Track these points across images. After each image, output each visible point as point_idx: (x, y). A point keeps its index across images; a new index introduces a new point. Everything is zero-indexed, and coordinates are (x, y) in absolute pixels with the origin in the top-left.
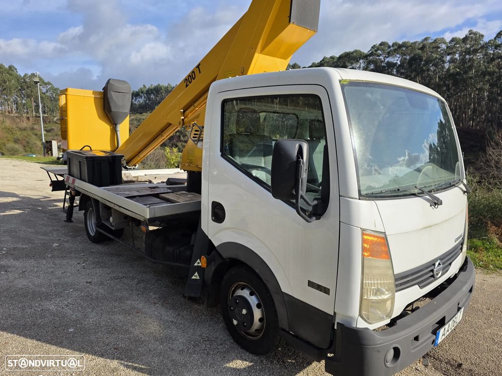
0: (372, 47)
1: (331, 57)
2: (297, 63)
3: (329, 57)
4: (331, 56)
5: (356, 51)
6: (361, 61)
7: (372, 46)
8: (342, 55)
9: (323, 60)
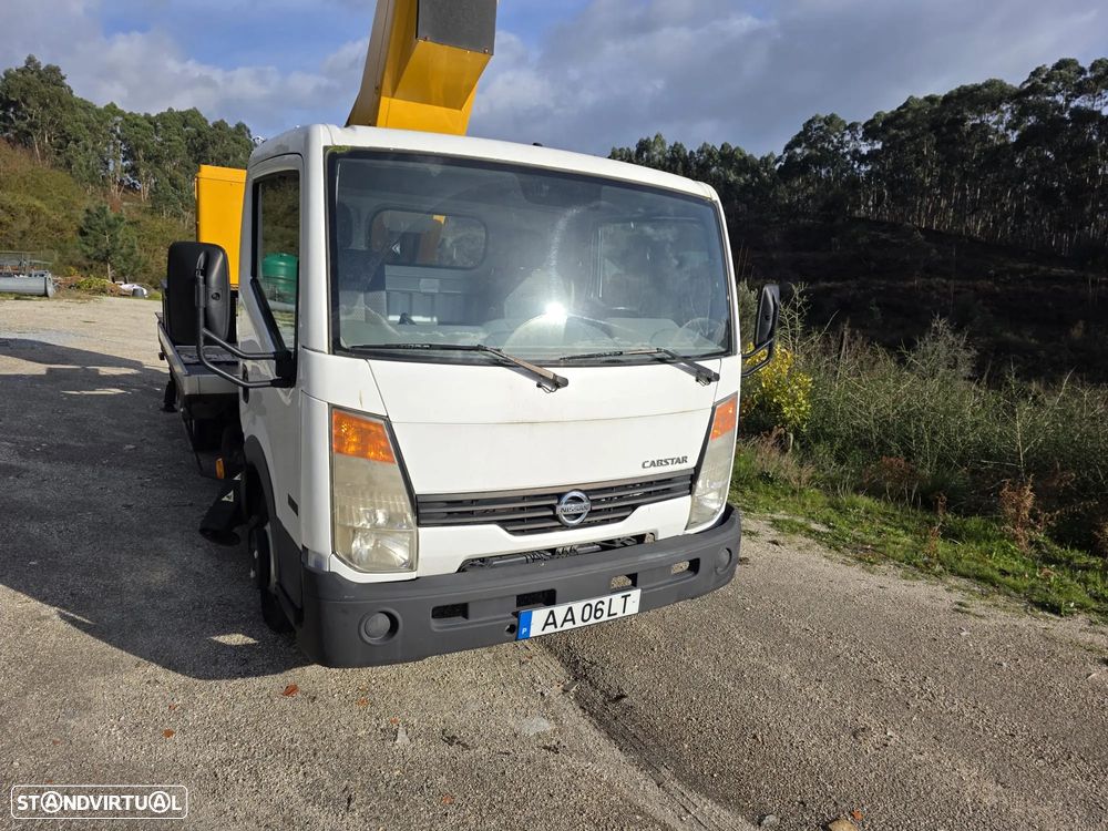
0: (1033, 74)
1: (927, 99)
2: (835, 113)
3: (921, 97)
4: (927, 95)
5: (990, 84)
6: (1004, 107)
7: (1034, 69)
8: (951, 92)
9: (905, 105)
